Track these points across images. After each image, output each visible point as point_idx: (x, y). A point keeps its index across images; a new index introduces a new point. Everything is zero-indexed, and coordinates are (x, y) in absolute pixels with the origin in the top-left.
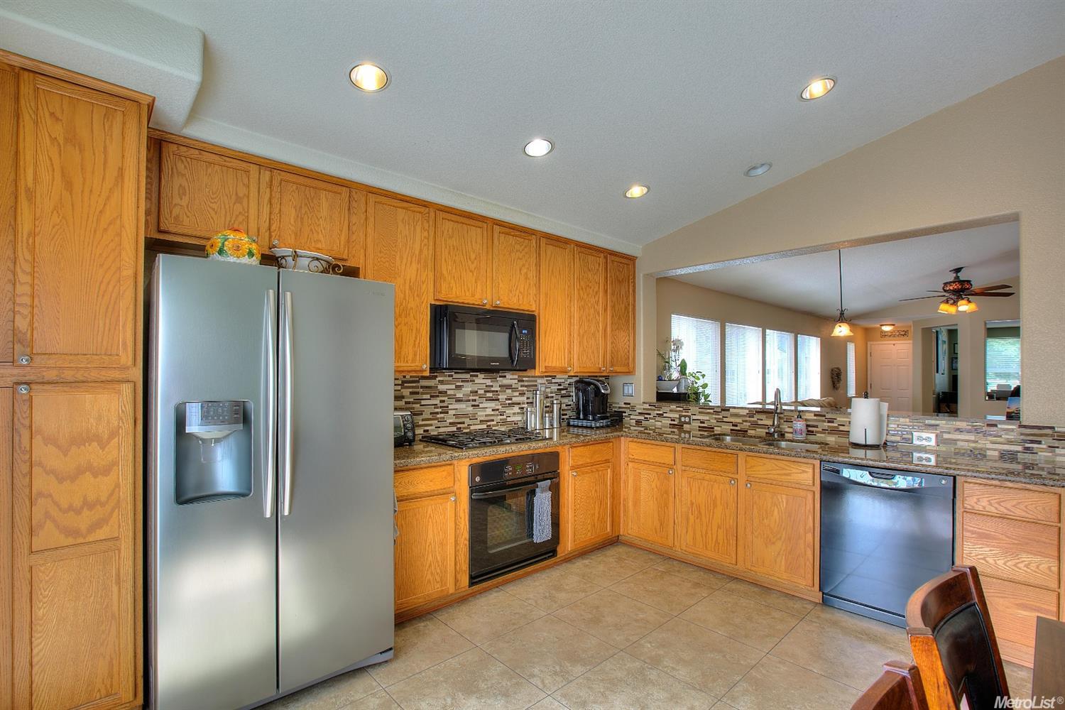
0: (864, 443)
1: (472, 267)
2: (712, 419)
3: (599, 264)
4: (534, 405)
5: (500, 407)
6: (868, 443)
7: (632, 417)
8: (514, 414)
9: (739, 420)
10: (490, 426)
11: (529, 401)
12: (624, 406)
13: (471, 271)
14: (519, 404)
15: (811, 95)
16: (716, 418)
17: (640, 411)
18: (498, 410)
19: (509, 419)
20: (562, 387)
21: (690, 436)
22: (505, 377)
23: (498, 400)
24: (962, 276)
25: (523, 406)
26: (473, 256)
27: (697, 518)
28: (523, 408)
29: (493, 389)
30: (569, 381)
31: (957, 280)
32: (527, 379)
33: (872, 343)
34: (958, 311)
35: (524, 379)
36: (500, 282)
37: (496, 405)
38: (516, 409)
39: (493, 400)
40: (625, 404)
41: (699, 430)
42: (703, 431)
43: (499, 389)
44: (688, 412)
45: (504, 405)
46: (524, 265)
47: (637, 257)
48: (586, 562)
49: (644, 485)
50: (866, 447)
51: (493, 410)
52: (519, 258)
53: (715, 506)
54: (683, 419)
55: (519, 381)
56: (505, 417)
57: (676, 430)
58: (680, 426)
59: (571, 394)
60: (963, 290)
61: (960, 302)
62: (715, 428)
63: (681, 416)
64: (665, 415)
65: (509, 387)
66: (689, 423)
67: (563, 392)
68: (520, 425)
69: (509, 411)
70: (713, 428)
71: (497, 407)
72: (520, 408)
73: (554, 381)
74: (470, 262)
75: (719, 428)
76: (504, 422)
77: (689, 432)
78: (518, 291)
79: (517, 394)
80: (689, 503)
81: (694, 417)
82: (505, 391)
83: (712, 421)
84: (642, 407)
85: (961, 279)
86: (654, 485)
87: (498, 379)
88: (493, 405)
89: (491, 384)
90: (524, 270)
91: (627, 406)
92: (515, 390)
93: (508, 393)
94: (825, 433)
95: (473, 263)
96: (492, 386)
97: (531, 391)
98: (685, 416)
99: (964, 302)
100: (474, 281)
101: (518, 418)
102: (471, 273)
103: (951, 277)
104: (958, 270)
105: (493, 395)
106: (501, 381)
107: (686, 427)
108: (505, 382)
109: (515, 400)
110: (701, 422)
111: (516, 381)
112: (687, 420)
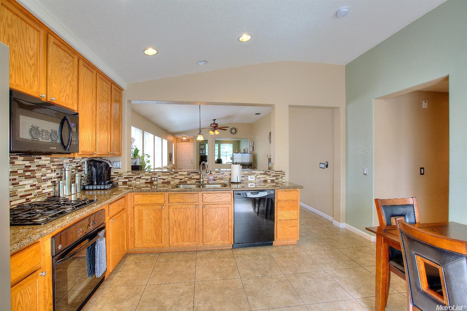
0: (237, 182)
1: (31, 62)
2: (169, 177)
3: (108, 88)
4: (63, 178)
5: (36, 183)
6: (238, 182)
7: (120, 180)
8: (48, 187)
9: (183, 177)
10: (28, 199)
11: (58, 176)
12: (114, 174)
13: (29, 66)
14: (51, 178)
15: (242, 40)
16: (171, 177)
17: (126, 177)
18: (35, 185)
19: (44, 192)
20: (78, 165)
21: (157, 187)
22: (40, 158)
23: (35, 177)
24: (216, 122)
25: (55, 180)
26: (31, 53)
27: (178, 228)
28: (55, 182)
29: (31, 169)
30: (83, 160)
31: (214, 123)
32: (57, 160)
33: (179, 144)
34: (214, 134)
35: (55, 160)
36: (53, 82)
37: (34, 181)
38: (49, 183)
39: (31, 178)
40: (114, 173)
41: (162, 184)
42: (164, 184)
43: (36, 168)
44: (156, 175)
45: (40, 181)
46: (69, 75)
47: (123, 90)
48: (119, 274)
49: (145, 218)
50: (238, 183)
51: (31, 186)
52: (66, 68)
53: (188, 219)
54: (153, 179)
55: (51, 162)
56: (40, 190)
57: (149, 185)
58: (151, 183)
59: (84, 169)
60: (216, 127)
61: (216, 131)
62: (171, 182)
63: (152, 178)
64: (142, 177)
65: (44, 166)
66: (157, 181)
67: (79, 168)
68: (52, 195)
69: (44, 185)
70: (170, 182)
71: (34, 183)
72: (52, 182)
73: (74, 161)
74: (28, 58)
75: (173, 182)
76: (40, 194)
77: (157, 185)
78: (65, 93)
79: (50, 171)
80: (173, 221)
81: (159, 177)
82: (41, 170)
83: (169, 179)
84: (127, 174)
85: (216, 123)
86: (152, 216)
87: (35, 160)
88: (31, 181)
89: (29, 165)
90: (70, 79)
91: (116, 174)
92: (48, 168)
93: (44, 171)
94: (220, 179)
95: (31, 59)
96: (30, 166)
97: (59, 169)
98: (154, 177)
99: (217, 131)
100: (32, 76)
101: (51, 189)
102: (29, 68)
103: (213, 122)
104: (215, 120)
105: (31, 173)
106: (38, 162)
107: (155, 183)
108: (41, 162)
109: (48, 176)
110: (163, 180)
111: (49, 162)
112: (156, 179)
